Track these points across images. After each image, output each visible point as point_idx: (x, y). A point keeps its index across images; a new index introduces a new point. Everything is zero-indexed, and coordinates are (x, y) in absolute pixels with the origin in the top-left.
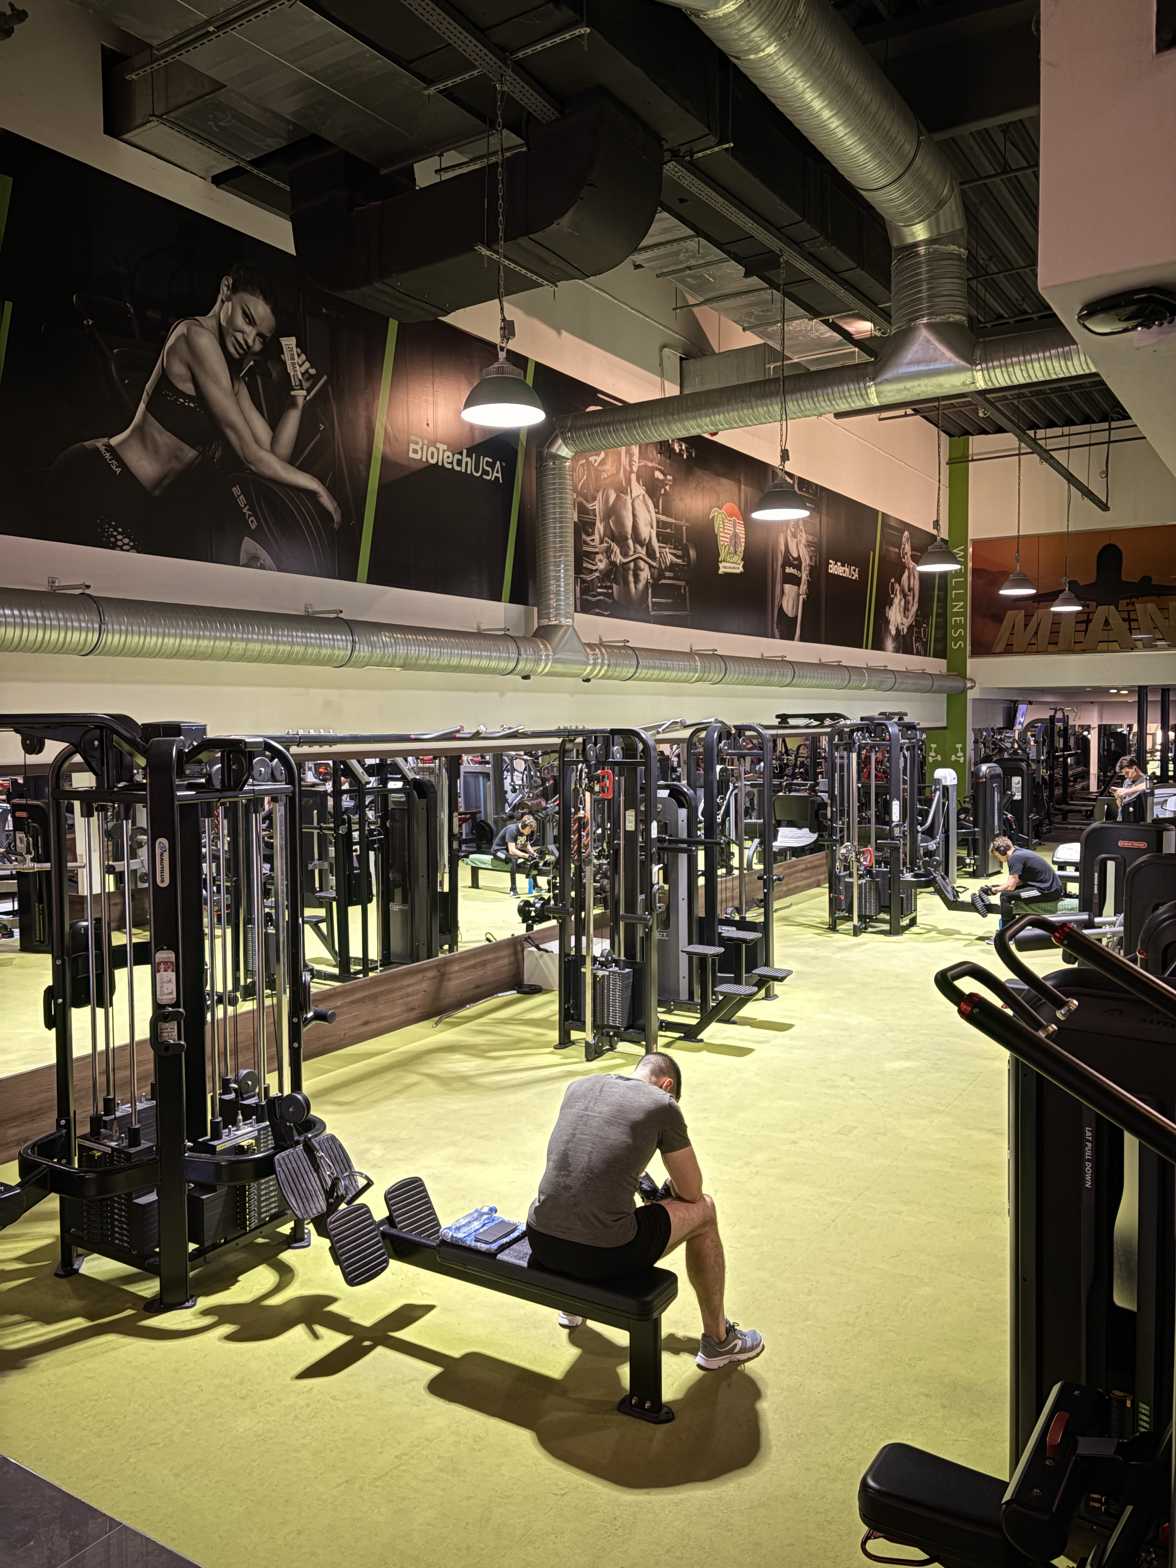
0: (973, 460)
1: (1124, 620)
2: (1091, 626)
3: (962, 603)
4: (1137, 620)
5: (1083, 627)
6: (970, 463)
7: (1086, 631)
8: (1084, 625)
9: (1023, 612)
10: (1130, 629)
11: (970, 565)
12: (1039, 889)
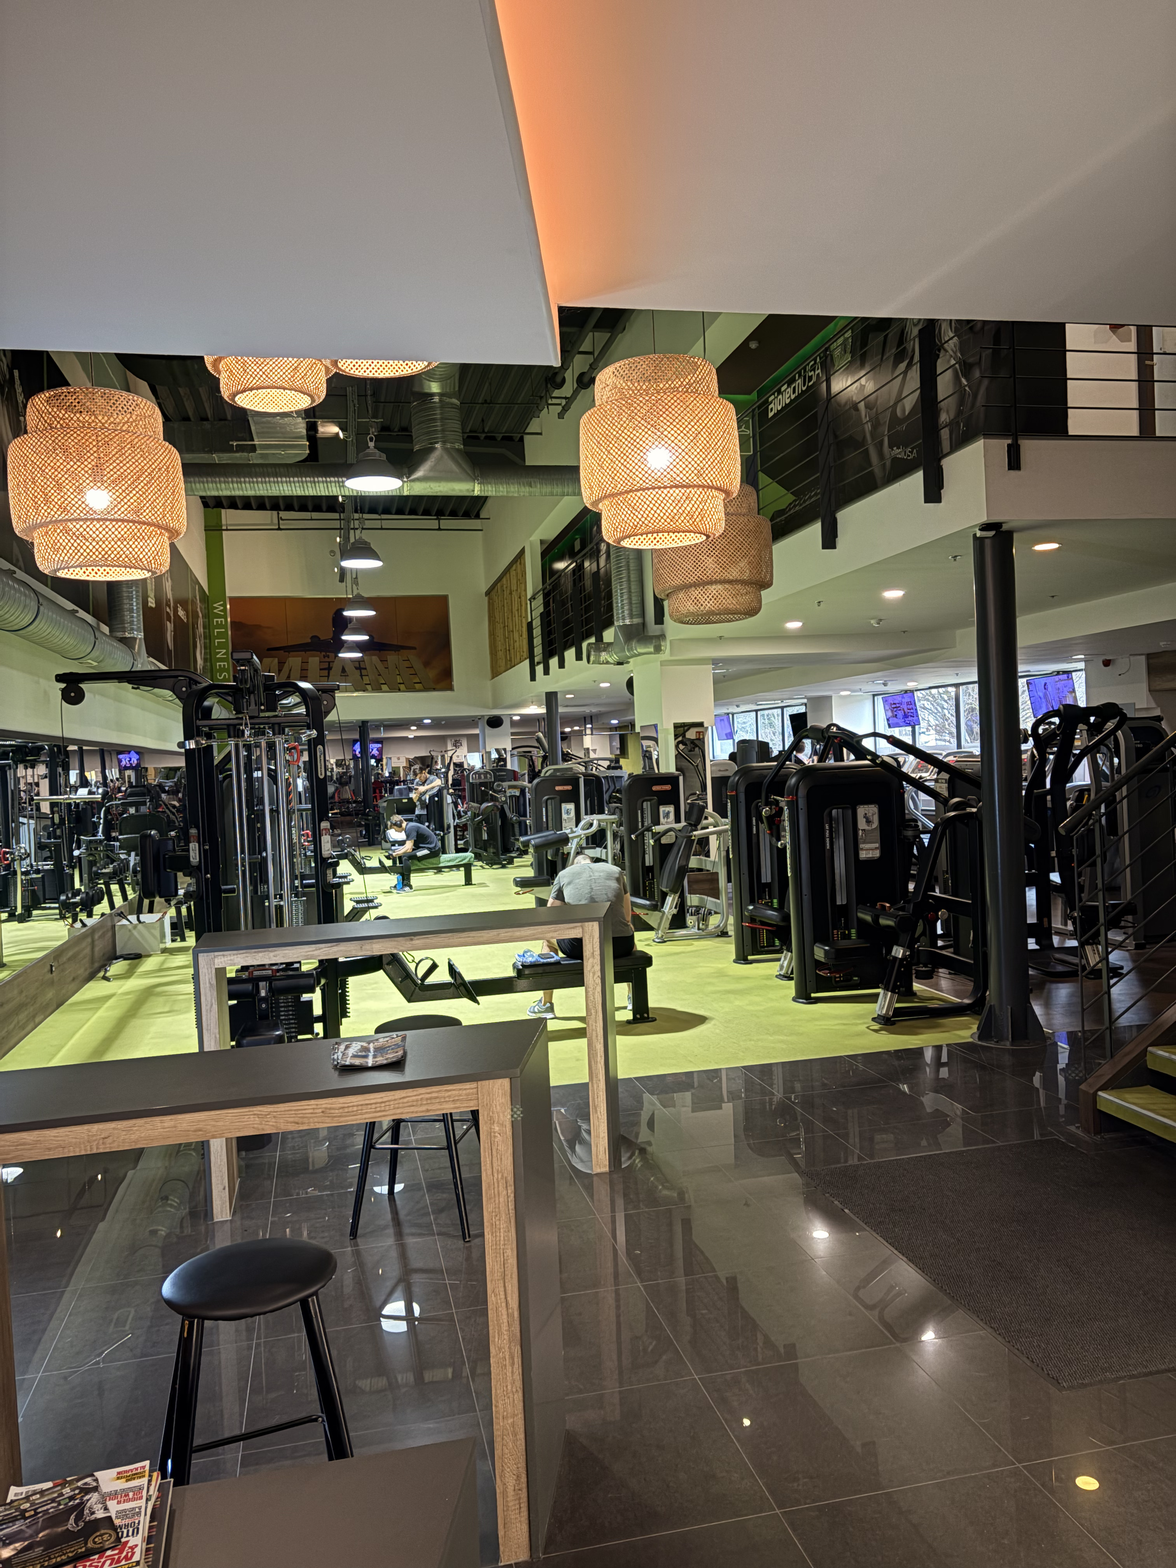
0: (227, 530)
1: (356, 668)
2: (332, 672)
3: (224, 651)
4: (365, 669)
5: (325, 673)
6: (224, 532)
7: (328, 676)
8: (326, 672)
9: (276, 660)
10: (361, 676)
11: (229, 620)
12: (428, 849)
